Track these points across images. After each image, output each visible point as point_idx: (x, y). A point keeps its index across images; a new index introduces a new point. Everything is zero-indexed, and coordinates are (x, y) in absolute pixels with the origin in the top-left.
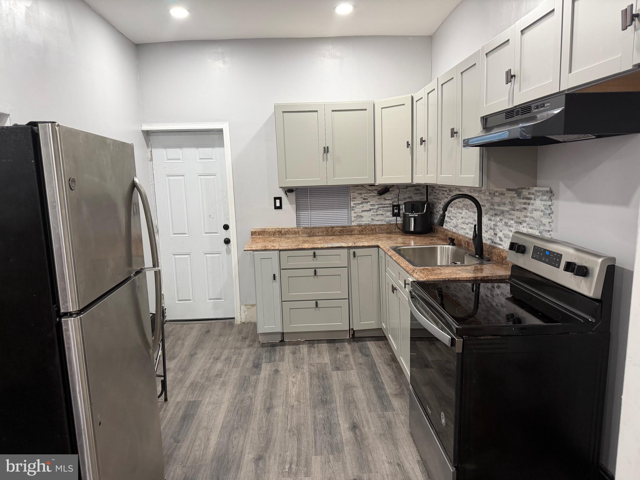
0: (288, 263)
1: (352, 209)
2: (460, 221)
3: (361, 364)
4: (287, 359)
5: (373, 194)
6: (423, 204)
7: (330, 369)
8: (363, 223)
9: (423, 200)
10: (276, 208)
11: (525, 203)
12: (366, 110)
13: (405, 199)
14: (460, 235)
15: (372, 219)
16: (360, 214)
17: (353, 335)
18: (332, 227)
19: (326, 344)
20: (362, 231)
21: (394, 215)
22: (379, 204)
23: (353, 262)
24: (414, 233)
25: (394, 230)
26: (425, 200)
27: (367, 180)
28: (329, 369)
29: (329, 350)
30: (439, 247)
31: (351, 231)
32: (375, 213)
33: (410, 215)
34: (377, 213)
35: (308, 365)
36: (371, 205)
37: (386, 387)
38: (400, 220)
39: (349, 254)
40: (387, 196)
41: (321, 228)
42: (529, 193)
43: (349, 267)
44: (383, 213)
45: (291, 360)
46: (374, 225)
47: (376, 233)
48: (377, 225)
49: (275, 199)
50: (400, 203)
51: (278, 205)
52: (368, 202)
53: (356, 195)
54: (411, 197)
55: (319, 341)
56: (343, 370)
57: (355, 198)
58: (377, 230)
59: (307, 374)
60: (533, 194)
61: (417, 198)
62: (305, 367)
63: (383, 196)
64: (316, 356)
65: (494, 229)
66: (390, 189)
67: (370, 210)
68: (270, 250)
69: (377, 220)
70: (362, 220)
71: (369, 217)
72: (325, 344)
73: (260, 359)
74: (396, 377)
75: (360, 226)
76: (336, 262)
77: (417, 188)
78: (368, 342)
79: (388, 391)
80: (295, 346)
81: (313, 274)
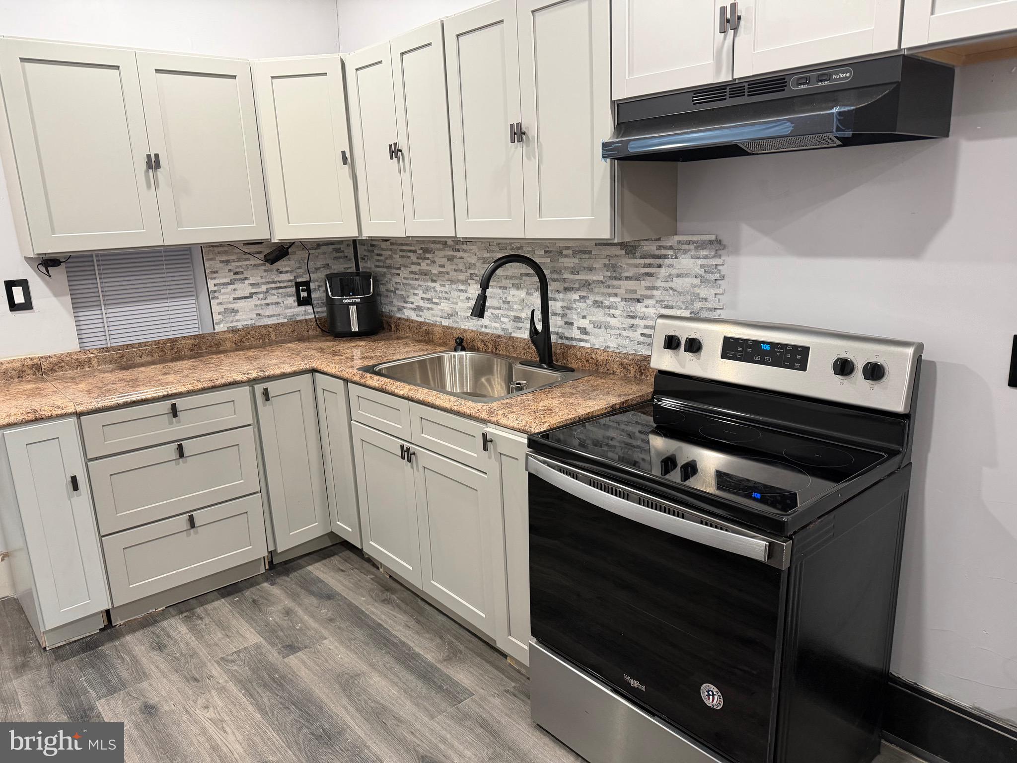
0: (106, 443)
1: (211, 296)
3: (331, 620)
4: (153, 667)
5: (253, 262)
7: (276, 654)
8: (240, 325)
9: (349, 271)
10: (15, 307)
11: (649, 266)
12: (234, 77)
13: (318, 269)
14: (465, 331)
15: (258, 315)
16: (230, 306)
17: (271, 562)
18: (173, 341)
19: (223, 600)
20: (241, 341)
21: (301, 302)
22: (268, 283)
23: (265, 410)
24: (360, 335)
25: (305, 333)
26: (354, 269)
27: (251, 230)
28: (273, 655)
29: (239, 613)
31: (218, 345)
32: (263, 302)
33: (345, 301)
34: (267, 301)
35: (218, 663)
36: (252, 285)
37: (417, 650)
38: (312, 311)
39: (253, 395)
40: (281, 264)
41: (145, 344)
42: (660, 248)
43: (255, 425)
44: (279, 300)
45: (163, 666)
46: (265, 327)
47: (271, 342)
48: (269, 326)
49: (10, 284)
50: (311, 277)
51: (19, 299)
52: (246, 279)
53: (216, 264)
54: (328, 264)
55: (202, 599)
56: (306, 647)
57: (216, 272)
58: (273, 335)
59: (232, 687)
60: (671, 248)
61: (339, 267)
62: (214, 673)
63: (278, 264)
64: (220, 635)
65: (564, 315)
67: (251, 296)
68: (49, 418)
69: (268, 316)
70: (237, 318)
71: (252, 310)
72: (219, 602)
73: (78, 697)
74: (418, 622)
75: (234, 331)
76: (228, 418)
77: (336, 247)
78: (310, 568)
79: (429, 657)
80: (151, 629)
81: (174, 455)
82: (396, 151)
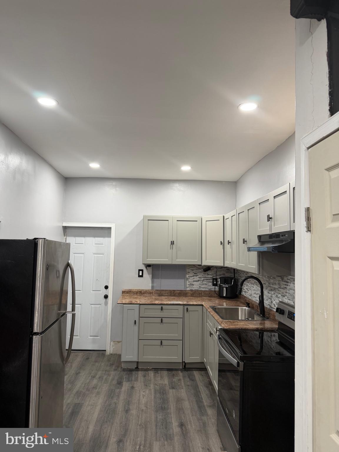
0: (145, 313)
1: (187, 279)
2: (253, 292)
3: (188, 386)
4: (140, 380)
5: (200, 271)
6: (232, 279)
7: (168, 388)
8: (194, 289)
9: (231, 277)
10: (139, 276)
11: (286, 285)
12: (197, 221)
13: (220, 275)
14: (253, 301)
15: (200, 287)
16: (192, 283)
17: (185, 366)
18: (174, 291)
19: (166, 372)
20: (193, 294)
21: (214, 285)
22: (204, 277)
23: (186, 314)
24: (226, 298)
25: (213, 295)
26: (233, 276)
27: (196, 262)
28: (167, 388)
29: (168, 376)
30: (240, 308)
31: (186, 294)
32: (202, 283)
33: (223, 286)
34: (203, 283)
35: (154, 384)
36: (199, 277)
37: (204, 401)
38: (217, 288)
39: (184, 309)
40: (209, 272)
41: (167, 290)
42: (288, 279)
43: (183, 318)
44: (207, 283)
45: (142, 380)
46: (201, 291)
47: (202, 296)
48: (202, 291)
49: (139, 270)
50: (218, 277)
51: (141, 274)
52: (198, 275)
53: (190, 270)
54: (224, 274)
55: (162, 369)
56: (177, 389)
57: (189, 273)
58: (203, 294)
59: (153, 391)
60: (289, 280)
61: (228, 275)
62: (151, 386)
63: (207, 272)
64: (159, 379)
65: (271, 299)
66: (211, 268)
67: (198, 281)
68: (134, 304)
69: (203, 288)
70: (193, 287)
71: (198, 285)
72: (165, 372)
73: (122, 379)
74: (211, 395)
75: (191, 290)
76: (175, 314)
77: (228, 269)
78: (194, 372)
79: (205, 404)
80: (146, 372)
81: (160, 322)
82: (229, 242)
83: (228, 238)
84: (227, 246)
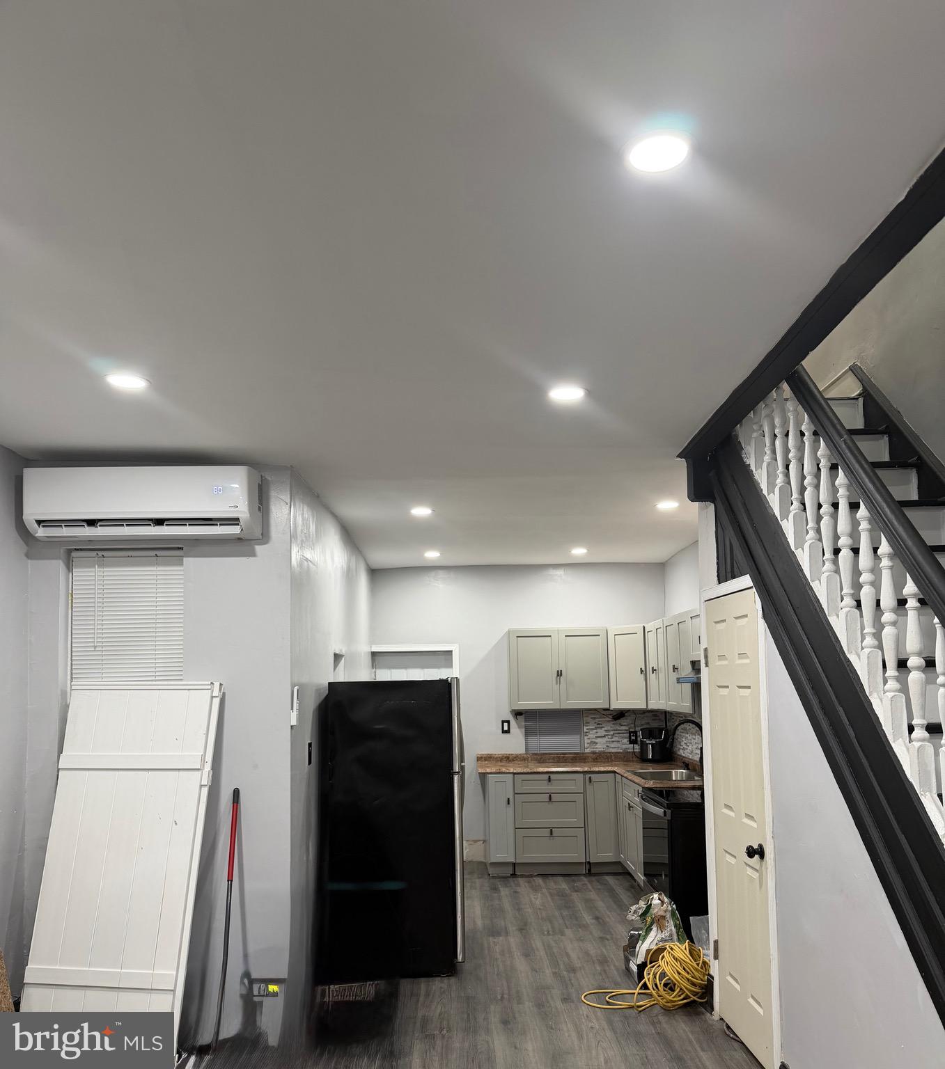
0: (523, 788)
1: (586, 734)
2: (695, 747)
3: (599, 889)
4: (523, 885)
5: (608, 719)
6: (660, 730)
7: (569, 891)
8: (597, 750)
9: (661, 726)
10: (504, 732)
12: (599, 635)
13: (642, 725)
14: (694, 761)
15: (607, 746)
16: (593, 740)
17: (590, 870)
18: (564, 754)
19: (562, 877)
20: (596, 759)
21: (631, 742)
22: (614, 730)
23: (589, 787)
24: (653, 761)
25: (632, 758)
26: (664, 725)
27: (599, 703)
29: (565, 881)
30: (673, 771)
31: (585, 759)
32: (611, 740)
33: (648, 742)
34: (613, 740)
35: (547, 889)
36: (606, 730)
38: (637, 748)
39: (585, 779)
40: (622, 721)
41: (552, 754)
43: (584, 793)
44: (619, 740)
45: (527, 885)
46: (610, 753)
47: (612, 761)
48: (613, 753)
49: (503, 722)
50: (637, 729)
51: (506, 728)
52: (603, 727)
53: (589, 719)
54: (649, 723)
55: (554, 875)
56: (582, 892)
57: (589, 723)
58: (613, 758)
59: (547, 894)
61: (655, 725)
62: (544, 890)
63: (619, 721)
64: (552, 883)
66: (626, 714)
67: (604, 736)
68: (504, 773)
69: (613, 748)
70: (596, 747)
71: (604, 744)
72: (559, 877)
73: (495, 885)
75: (594, 753)
76: (573, 788)
77: (655, 713)
78: (606, 877)
80: (529, 878)
81: (547, 799)
82: (653, 670)
83: (652, 663)
84: (652, 677)
